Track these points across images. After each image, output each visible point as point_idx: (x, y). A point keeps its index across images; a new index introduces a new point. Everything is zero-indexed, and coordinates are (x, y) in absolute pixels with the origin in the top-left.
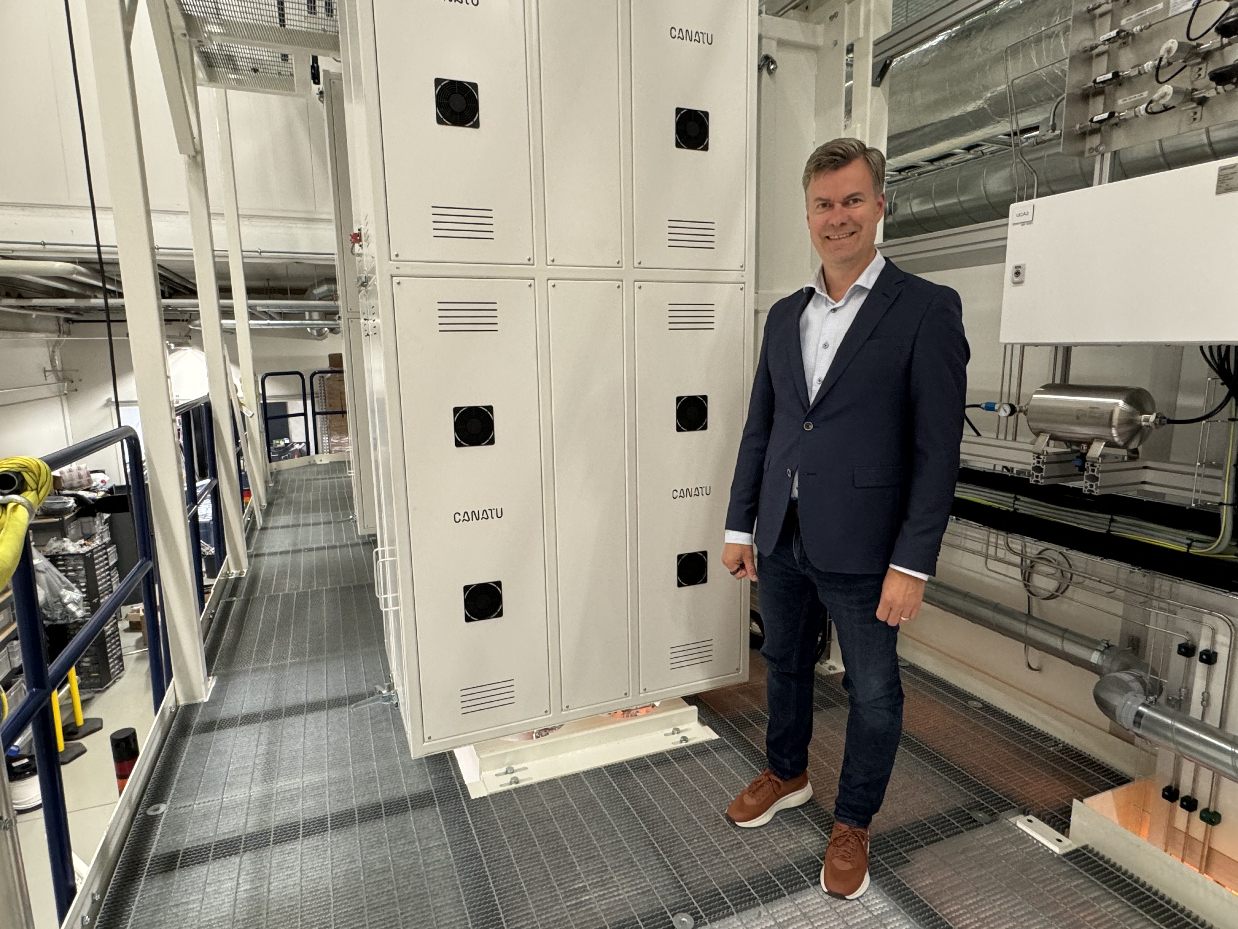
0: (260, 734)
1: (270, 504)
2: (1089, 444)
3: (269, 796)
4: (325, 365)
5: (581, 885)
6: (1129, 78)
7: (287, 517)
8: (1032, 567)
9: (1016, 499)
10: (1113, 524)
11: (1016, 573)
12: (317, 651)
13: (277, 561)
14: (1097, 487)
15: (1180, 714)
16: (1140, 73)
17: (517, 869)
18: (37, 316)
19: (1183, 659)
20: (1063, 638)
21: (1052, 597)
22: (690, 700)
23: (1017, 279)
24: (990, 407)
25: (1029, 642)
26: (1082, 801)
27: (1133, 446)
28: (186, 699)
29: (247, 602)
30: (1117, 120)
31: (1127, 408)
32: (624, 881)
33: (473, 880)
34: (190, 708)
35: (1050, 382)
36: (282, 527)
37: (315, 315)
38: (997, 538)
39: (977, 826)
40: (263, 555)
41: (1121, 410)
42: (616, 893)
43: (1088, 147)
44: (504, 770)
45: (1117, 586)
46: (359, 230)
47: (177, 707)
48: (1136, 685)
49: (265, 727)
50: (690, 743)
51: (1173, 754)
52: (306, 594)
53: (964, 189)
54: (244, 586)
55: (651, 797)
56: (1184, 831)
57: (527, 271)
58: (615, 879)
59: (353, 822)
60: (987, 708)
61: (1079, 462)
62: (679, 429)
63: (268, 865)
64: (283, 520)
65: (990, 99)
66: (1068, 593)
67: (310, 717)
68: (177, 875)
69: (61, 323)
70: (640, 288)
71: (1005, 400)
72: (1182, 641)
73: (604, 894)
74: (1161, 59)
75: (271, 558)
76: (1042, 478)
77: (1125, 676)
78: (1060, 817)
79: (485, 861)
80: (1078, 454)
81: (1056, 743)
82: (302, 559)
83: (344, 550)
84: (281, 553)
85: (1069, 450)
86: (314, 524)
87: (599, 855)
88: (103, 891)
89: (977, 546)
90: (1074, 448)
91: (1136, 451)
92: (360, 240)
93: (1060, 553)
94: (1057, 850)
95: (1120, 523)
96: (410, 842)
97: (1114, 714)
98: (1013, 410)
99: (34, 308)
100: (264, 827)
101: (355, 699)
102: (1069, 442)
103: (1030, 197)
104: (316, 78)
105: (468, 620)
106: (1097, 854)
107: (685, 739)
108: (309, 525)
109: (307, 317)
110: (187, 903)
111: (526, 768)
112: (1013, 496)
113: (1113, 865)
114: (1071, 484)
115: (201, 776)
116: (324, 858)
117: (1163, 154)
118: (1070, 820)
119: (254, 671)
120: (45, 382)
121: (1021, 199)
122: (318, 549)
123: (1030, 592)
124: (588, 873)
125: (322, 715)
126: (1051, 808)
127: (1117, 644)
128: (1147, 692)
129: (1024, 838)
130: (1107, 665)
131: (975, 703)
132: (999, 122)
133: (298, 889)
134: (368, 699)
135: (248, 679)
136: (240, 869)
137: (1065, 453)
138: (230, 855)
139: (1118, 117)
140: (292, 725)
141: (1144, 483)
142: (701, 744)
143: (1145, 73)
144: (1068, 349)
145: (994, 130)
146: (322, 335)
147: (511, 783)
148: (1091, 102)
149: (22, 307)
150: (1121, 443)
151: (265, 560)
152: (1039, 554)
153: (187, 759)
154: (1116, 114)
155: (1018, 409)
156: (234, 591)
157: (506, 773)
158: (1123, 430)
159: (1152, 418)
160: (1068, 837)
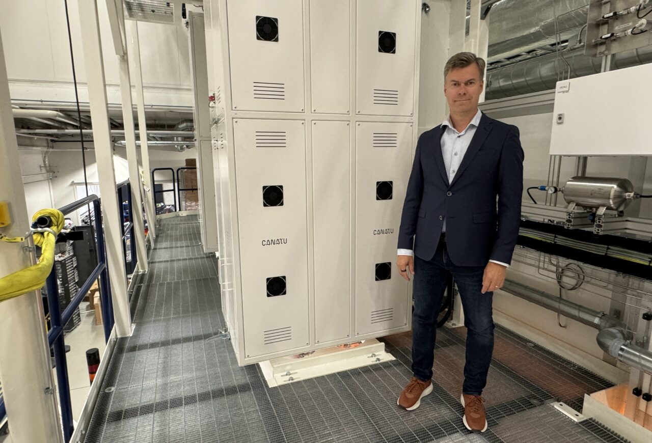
0: (159, 353)
1: (157, 236)
2: (597, 208)
3: (166, 384)
4: (184, 165)
5: (328, 432)
6: (622, 15)
7: (167, 243)
8: (562, 273)
9: (556, 237)
10: (608, 250)
11: (554, 276)
12: (186, 311)
13: (163, 265)
14: (601, 231)
15: (643, 350)
16: (628, 13)
17: (295, 423)
18: (38, 138)
19: (646, 321)
20: (579, 310)
21: (573, 289)
22: (380, 339)
23: (559, 121)
24: (543, 189)
25: (560, 312)
26: (589, 395)
27: (621, 209)
28: (121, 335)
29: (148, 286)
30: (615, 38)
31: (618, 189)
32: (350, 431)
33: (273, 428)
34: (123, 340)
35: (576, 175)
36: (165, 248)
37: (180, 139)
38: (544, 257)
39: (534, 407)
40: (155, 262)
41: (615, 191)
42: (346, 437)
43: (598, 52)
44: (285, 373)
45: (609, 283)
46: (214, 94)
47: (117, 339)
48: (619, 335)
49: (162, 350)
50: (381, 361)
51: (639, 371)
52: (178, 282)
53: (528, 74)
54: (146, 278)
55: (362, 389)
56: (644, 411)
57: (301, 116)
58: (345, 430)
59: (209, 398)
60: (537, 346)
61: (591, 218)
62: (378, 199)
63: (168, 418)
64: (164, 245)
65: (543, 26)
66: (582, 286)
67: (185, 345)
68: (122, 422)
69: (49, 142)
70: (359, 125)
71: (550, 184)
72: (645, 312)
73: (340, 437)
74: (640, 5)
75: (160, 264)
76: (571, 225)
77: (613, 330)
78: (577, 403)
79: (278, 419)
80: (591, 213)
81: (574, 365)
82: (176, 265)
83: (197, 260)
84: (165, 261)
85: (586, 211)
86: (181, 247)
87: (336, 417)
88: (86, 429)
89: (533, 262)
90: (588, 210)
91: (622, 212)
92: (214, 100)
93: (578, 266)
94: (576, 420)
95: (612, 249)
96: (239, 409)
97: (608, 349)
98: (556, 190)
99: (36, 134)
100: (165, 399)
101: (207, 336)
102: (585, 207)
103: (566, 78)
104: (184, 15)
105: (268, 296)
106: (597, 423)
107: (378, 359)
108: (178, 247)
109: (175, 140)
110: (128, 436)
111: (297, 373)
112: (554, 235)
113: (606, 428)
114: (586, 229)
115: (131, 374)
116: (196, 416)
117: (638, 55)
118: (582, 405)
119: (154, 321)
120: (40, 172)
121: (561, 80)
122: (183, 260)
123: (562, 287)
124: (331, 426)
125: (191, 344)
126: (572, 399)
127: (608, 314)
128: (625, 339)
129: (558, 414)
130: (603, 324)
131: (530, 344)
132: (548, 38)
133: (184, 431)
134: (213, 337)
135: (152, 325)
136: (154, 420)
137: (583, 213)
138: (148, 413)
139: (616, 36)
140: (175, 349)
141: (626, 229)
142: (387, 362)
143: (631, 13)
144: (585, 158)
145: (545, 42)
146: (183, 149)
147: (289, 380)
148: (601, 28)
149: (30, 134)
150: (615, 208)
151: (157, 265)
152: (566, 266)
153: (124, 365)
154: (615, 35)
155: (558, 189)
156: (141, 281)
157: (287, 375)
158: (616, 201)
159: (632, 194)
160: (581, 413)
